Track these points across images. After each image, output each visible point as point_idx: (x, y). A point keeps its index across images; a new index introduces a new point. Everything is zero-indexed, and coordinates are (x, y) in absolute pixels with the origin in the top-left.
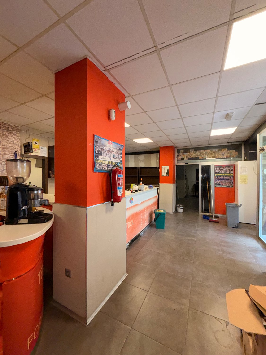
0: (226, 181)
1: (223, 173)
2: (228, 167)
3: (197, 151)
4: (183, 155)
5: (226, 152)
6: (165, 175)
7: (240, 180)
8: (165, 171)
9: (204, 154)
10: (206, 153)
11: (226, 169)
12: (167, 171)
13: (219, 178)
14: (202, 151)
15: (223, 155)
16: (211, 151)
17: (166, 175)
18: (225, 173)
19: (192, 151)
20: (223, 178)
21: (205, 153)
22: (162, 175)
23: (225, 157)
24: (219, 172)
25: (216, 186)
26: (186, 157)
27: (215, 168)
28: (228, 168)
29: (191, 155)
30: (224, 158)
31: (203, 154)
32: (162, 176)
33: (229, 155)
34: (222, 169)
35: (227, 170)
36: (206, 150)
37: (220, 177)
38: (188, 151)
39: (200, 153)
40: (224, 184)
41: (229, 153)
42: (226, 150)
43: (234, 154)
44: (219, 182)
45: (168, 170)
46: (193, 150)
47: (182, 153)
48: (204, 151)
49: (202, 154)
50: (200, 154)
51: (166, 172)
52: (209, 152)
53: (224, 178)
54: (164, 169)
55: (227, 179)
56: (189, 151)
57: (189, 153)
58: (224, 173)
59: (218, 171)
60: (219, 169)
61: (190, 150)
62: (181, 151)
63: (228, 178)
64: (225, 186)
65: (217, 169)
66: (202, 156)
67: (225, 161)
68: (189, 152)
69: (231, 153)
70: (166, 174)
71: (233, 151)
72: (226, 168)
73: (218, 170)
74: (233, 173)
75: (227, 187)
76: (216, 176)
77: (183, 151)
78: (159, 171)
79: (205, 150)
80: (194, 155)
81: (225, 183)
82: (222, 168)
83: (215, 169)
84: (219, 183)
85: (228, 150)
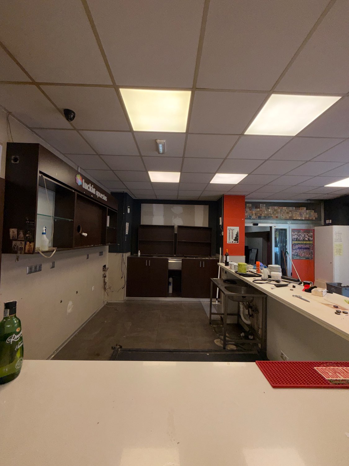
0: (305, 250)
2: (307, 233)
3: (270, 207)
6: (233, 242)
7: (335, 251)
8: (232, 235)
9: (279, 213)
10: (281, 211)
11: (305, 235)
13: (297, 247)
14: (276, 208)
15: (301, 215)
16: (287, 208)
18: (304, 240)
19: (263, 207)
21: (279, 210)
22: (228, 241)
23: (304, 219)
24: (297, 239)
25: (293, 258)
26: (254, 215)
29: (262, 213)
30: (302, 220)
31: (277, 213)
32: (228, 243)
33: (308, 216)
36: (282, 207)
37: (298, 245)
38: (258, 206)
39: (274, 211)
40: (303, 255)
41: (308, 214)
42: (304, 209)
43: (313, 216)
44: (297, 253)
45: (237, 233)
46: (265, 205)
47: (250, 208)
48: (279, 208)
50: (273, 213)
51: (235, 236)
52: (285, 211)
53: (303, 247)
54: (231, 231)
55: (306, 248)
57: (259, 210)
58: (302, 240)
59: (296, 237)
60: (297, 235)
63: (307, 246)
64: (304, 257)
66: (276, 215)
67: (303, 224)
69: (310, 214)
70: (234, 240)
71: (312, 212)
72: (305, 233)
74: (312, 240)
75: (306, 258)
76: (293, 244)
77: (250, 205)
80: (266, 212)
81: (304, 253)
82: (301, 234)
83: (292, 234)
85: (307, 210)
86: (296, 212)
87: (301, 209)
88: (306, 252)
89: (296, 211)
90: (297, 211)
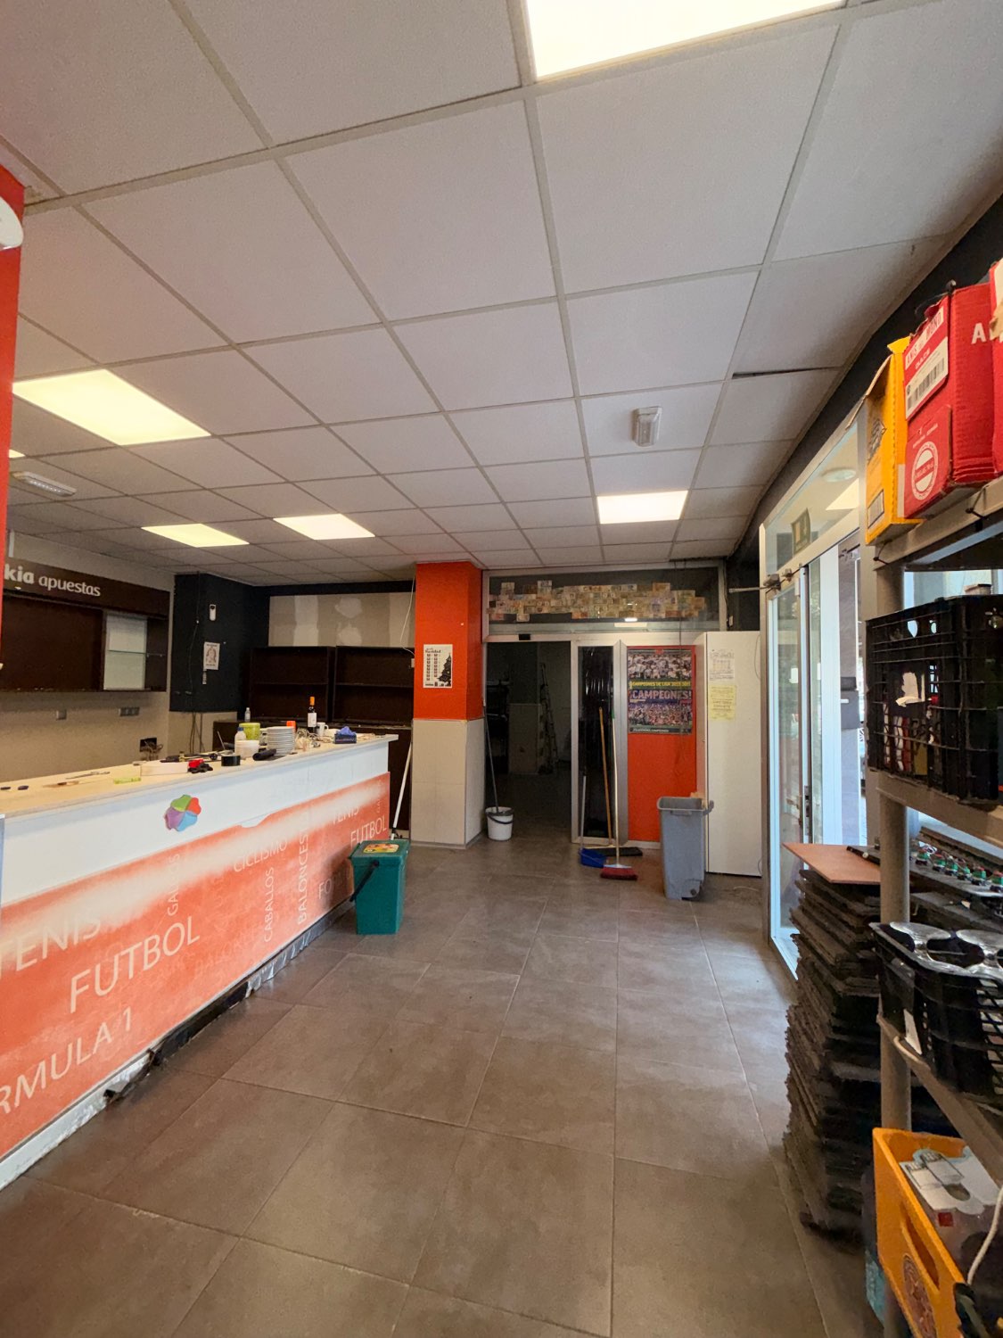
0: (667, 707)
1: (656, 677)
2: (674, 656)
3: (566, 588)
4: (512, 603)
5: (665, 597)
6: (436, 684)
7: (711, 706)
8: (436, 666)
9: (591, 602)
10: (596, 596)
11: (667, 662)
12: (445, 665)
13: (643, 697)
14: (582, 588)
15: (656, 607)
16: (613, 589)
17: (440, 683)
18: (663, 678)
19: (545, 589)
20: (658, 697)
21: (592, 595)
22: (425, 681)
23: (663, 616)
24: (642, 674)
25: (632, 729)
26: (522, 610)
27: (630, 658)
28: (675, 659)
29: (543, 605)
30: (661, 620)
31: (586, 602)
32: (425, 686)
33: (675, 608)
34: (651, 663)
35: (671, 666)
36: (598, 587)
37: (646, 692)
38: (533, 588)
39: (577, 598)
40: (661, 722)
41: (676, 601)
42: (664, 588)
43: (693, 607)
44: (644, 714)
45: (448, 661)
46: (550, 583)
47: (508, 592)
48: (591, 588)
49: (583, 601)
50: (575, 603)
51: (441, 668)
52: (609, 595)
53: (661, 697)
54: (432, 657)
55: (672, 702)
56: (536, 588)
57: (534, 596)
58: (659, 677)
59: (639, 668)
60: (643, 663)
61: (539, 583)
62: (504, 585)
63: (673, 695)
64: (664, 727)
65: (636, 659)
66: (583, 610)
67: (663, 630)
68: (536, 593)
69: (682, 601)
70: (440, 679)
71: (689, 594)
72: (667, 658)
73: (639, 665)
74: (689, 679)
75: (671, 730)
76: (631, 688)
77: (512, 586)
78: (413, 666)
79: (593, 587)
80: (553, 603)
81: (664, 714)
82: (653, 659)
83: (628, 662)
84: (641, 716)
85: (672, 589)
86: (641, 599)
87: (654, 589)
88: (670, 711)
89: (641, 596)
90: (644, 594)
